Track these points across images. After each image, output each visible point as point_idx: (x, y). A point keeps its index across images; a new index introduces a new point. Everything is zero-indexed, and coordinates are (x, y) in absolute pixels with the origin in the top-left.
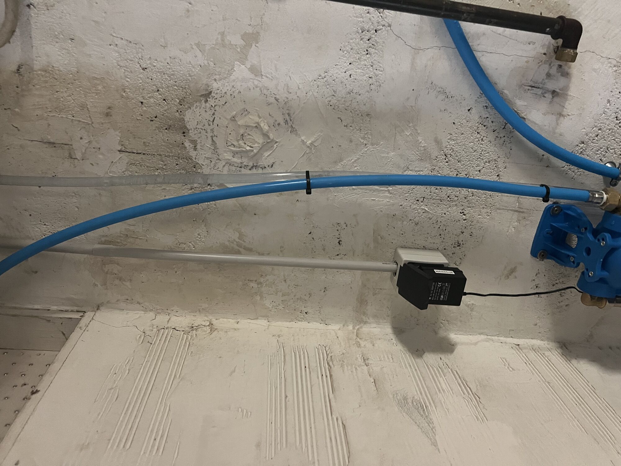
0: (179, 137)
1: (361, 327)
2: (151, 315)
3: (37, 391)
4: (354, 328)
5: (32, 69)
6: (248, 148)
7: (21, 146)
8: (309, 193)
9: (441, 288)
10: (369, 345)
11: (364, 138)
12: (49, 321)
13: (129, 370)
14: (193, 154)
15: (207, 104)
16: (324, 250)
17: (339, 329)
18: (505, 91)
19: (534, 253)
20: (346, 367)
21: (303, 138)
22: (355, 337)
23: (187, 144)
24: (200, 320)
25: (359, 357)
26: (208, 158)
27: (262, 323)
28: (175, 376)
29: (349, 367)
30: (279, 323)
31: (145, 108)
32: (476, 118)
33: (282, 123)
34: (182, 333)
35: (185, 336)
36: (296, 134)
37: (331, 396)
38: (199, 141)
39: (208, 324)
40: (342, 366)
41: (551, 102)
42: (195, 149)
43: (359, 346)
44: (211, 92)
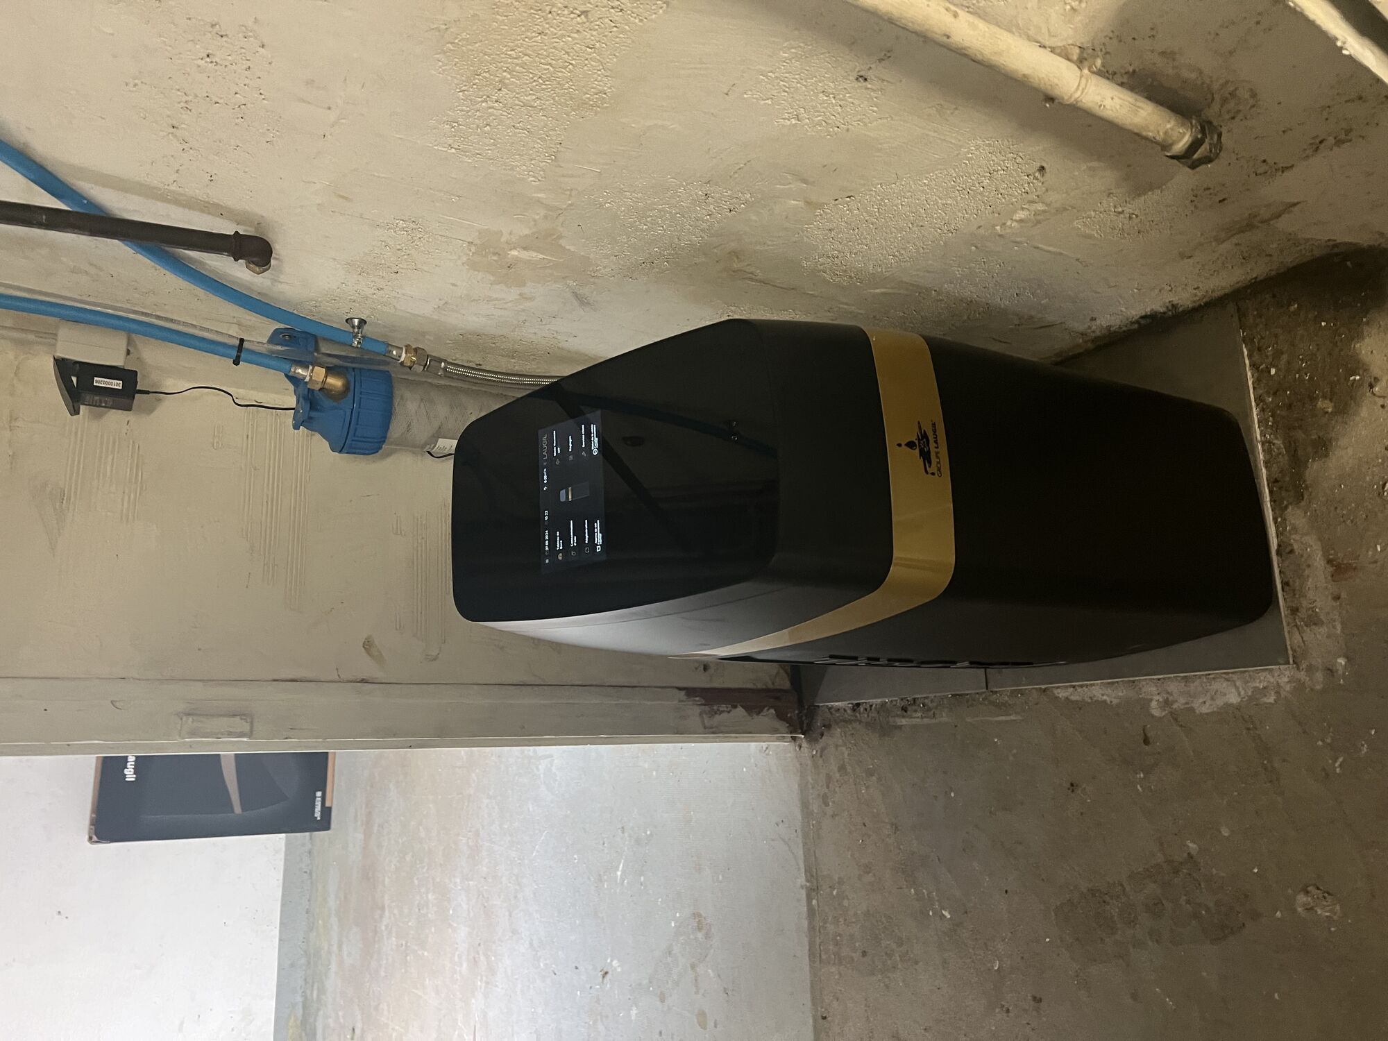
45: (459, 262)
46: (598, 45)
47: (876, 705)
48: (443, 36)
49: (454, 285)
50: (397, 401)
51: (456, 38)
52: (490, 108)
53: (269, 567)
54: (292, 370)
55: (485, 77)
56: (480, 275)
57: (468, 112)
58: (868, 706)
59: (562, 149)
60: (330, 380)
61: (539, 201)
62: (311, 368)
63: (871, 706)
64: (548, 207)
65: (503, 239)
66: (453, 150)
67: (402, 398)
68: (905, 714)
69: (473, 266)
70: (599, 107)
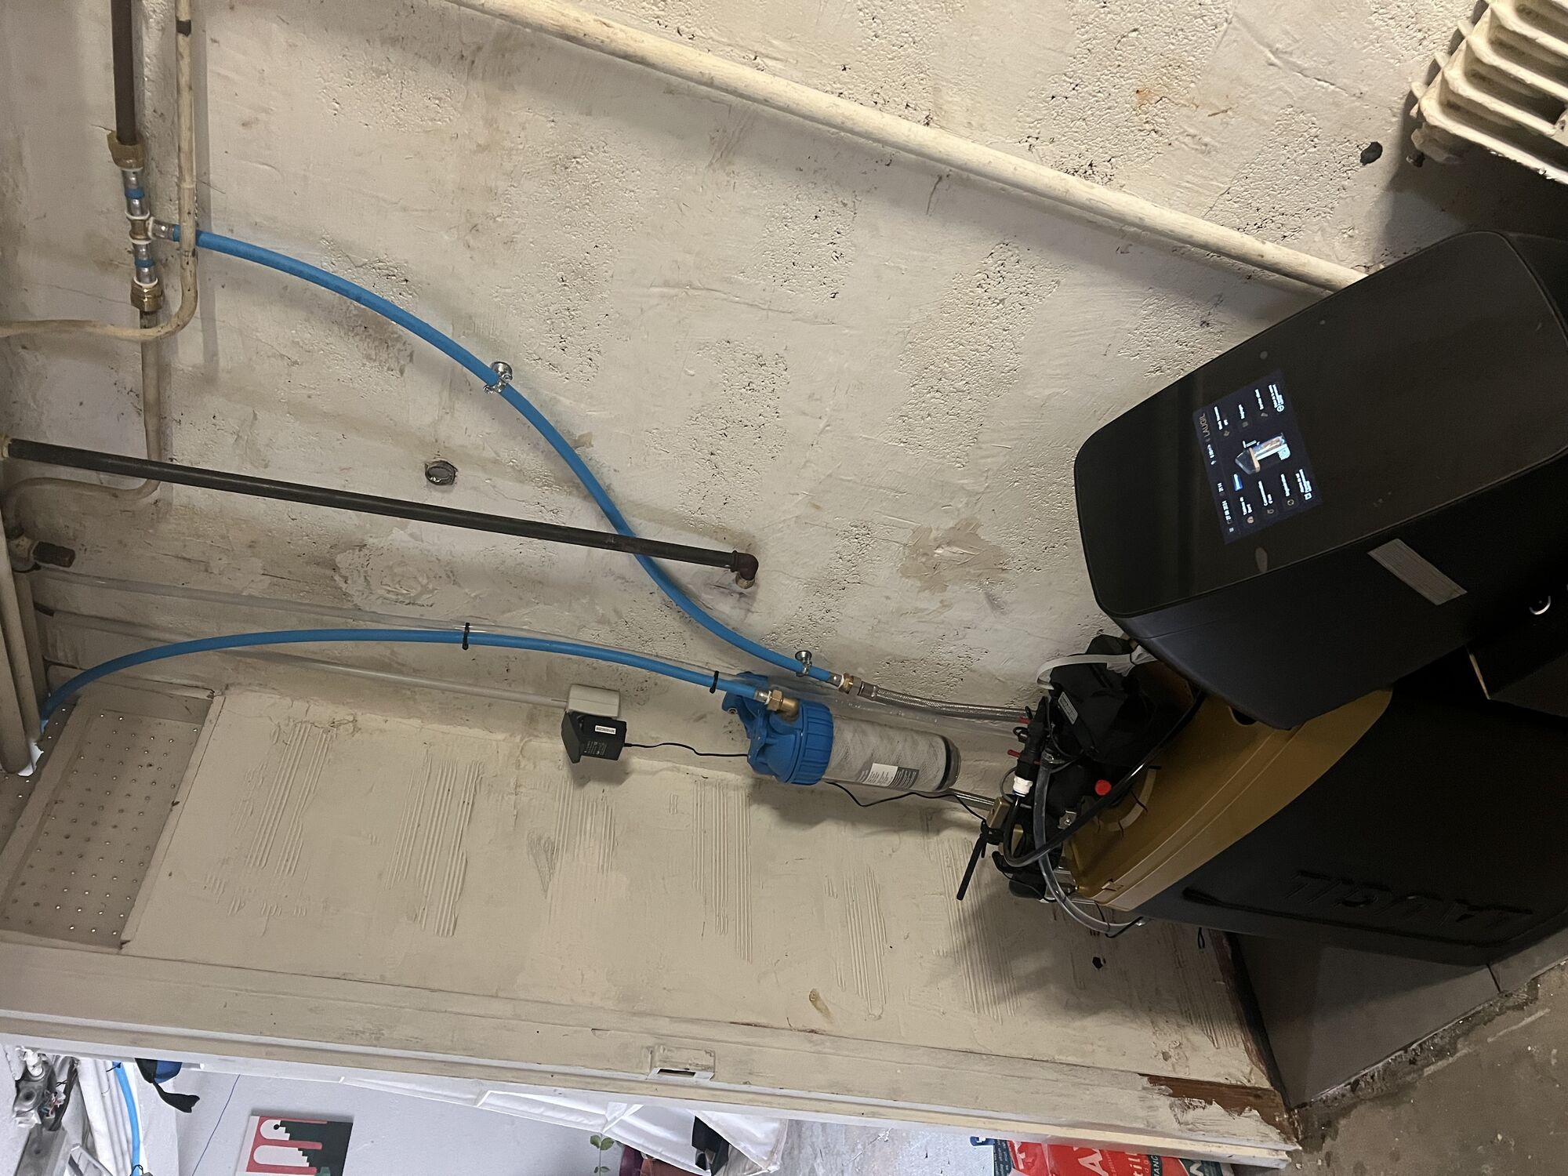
0: (329, 572)
1: (530, 740)
2: (288, 700)
3: (178, 803)
4: (522, 740)
5: (170, 504)
6: (406, 592)
7: (153, 558)
8: (465, 647)
9: (598, 746)
10: (530, 766)
11: (535, 598)
12: (172, 697)
13: (263, 778)
14: (344, 586)
15: (361, 552)
16: (489, 674)
17: (504, 740)
18: (690, 586)
19: (724, 708)
20: (492, 794)
21: (467, 590)
22: (518, 753)
23: (337, 578)
24: (342, 713)
25: (513, 781)
26: (359, 591)
27: (416, 722)
28: (310, 790)
29: (497, 795)
30: (435, 726)
31: (292, 547)
32: (659, 600)
33: (444, 576)
34: (322, 730)
35: (325, 736)
36: (459, 586)
37: (465, 829)
38: (350, 577)
39: (351, 719)
40: (489, 792)
41: (738, 601)
42: (346, 582)
43: (518, 767)
44: (366, 545)
45: (895, 569)
46: (1011, 326)
47: (1379, 1072)
48: (906, 338)
49: (887, 598)
50: (835, 731)
51: (915, 338)
52: (932, 398)
53: (720, 919)
54: (756, 694)
55: (931, 370)
56: (910, 582)
57: (916, 404)
58: (1368, 1079)
59: (985, 430)
60: (786, 702)
61: (962, 488)
62: (770, 692)
63: (1372, 1077)
64: (970, 494)
65: (932, 536)
66: (902, 445)
67: (839, 729)
68: (1415, 1067)
69: (905, 572)
70: (1010, 384)
